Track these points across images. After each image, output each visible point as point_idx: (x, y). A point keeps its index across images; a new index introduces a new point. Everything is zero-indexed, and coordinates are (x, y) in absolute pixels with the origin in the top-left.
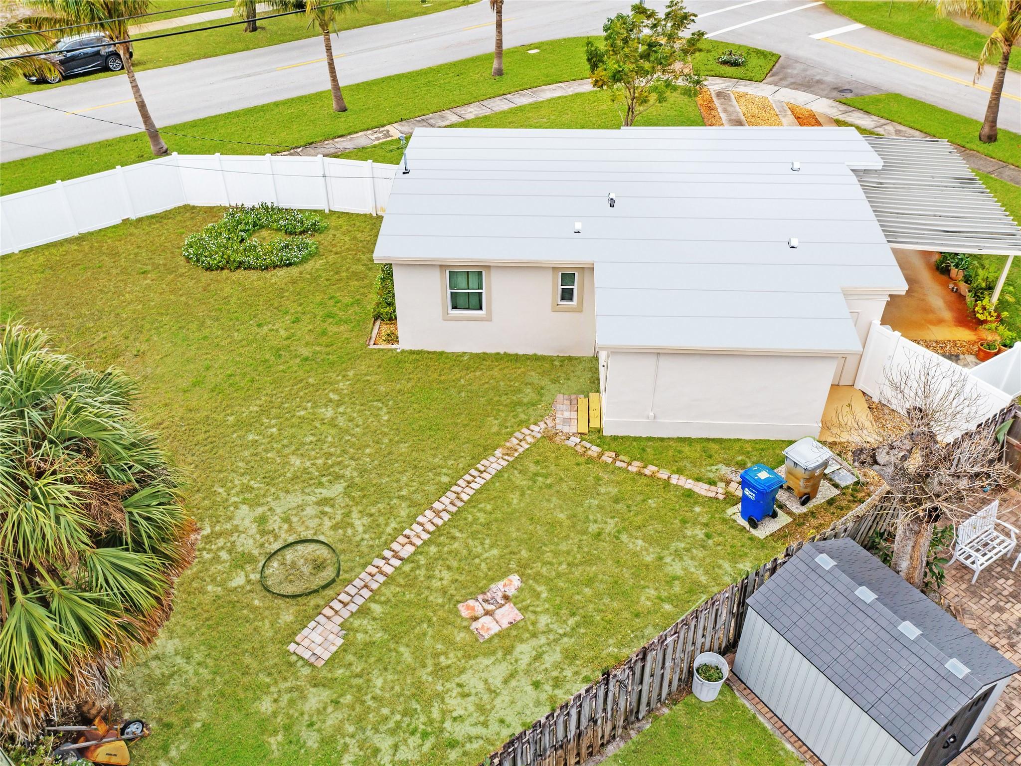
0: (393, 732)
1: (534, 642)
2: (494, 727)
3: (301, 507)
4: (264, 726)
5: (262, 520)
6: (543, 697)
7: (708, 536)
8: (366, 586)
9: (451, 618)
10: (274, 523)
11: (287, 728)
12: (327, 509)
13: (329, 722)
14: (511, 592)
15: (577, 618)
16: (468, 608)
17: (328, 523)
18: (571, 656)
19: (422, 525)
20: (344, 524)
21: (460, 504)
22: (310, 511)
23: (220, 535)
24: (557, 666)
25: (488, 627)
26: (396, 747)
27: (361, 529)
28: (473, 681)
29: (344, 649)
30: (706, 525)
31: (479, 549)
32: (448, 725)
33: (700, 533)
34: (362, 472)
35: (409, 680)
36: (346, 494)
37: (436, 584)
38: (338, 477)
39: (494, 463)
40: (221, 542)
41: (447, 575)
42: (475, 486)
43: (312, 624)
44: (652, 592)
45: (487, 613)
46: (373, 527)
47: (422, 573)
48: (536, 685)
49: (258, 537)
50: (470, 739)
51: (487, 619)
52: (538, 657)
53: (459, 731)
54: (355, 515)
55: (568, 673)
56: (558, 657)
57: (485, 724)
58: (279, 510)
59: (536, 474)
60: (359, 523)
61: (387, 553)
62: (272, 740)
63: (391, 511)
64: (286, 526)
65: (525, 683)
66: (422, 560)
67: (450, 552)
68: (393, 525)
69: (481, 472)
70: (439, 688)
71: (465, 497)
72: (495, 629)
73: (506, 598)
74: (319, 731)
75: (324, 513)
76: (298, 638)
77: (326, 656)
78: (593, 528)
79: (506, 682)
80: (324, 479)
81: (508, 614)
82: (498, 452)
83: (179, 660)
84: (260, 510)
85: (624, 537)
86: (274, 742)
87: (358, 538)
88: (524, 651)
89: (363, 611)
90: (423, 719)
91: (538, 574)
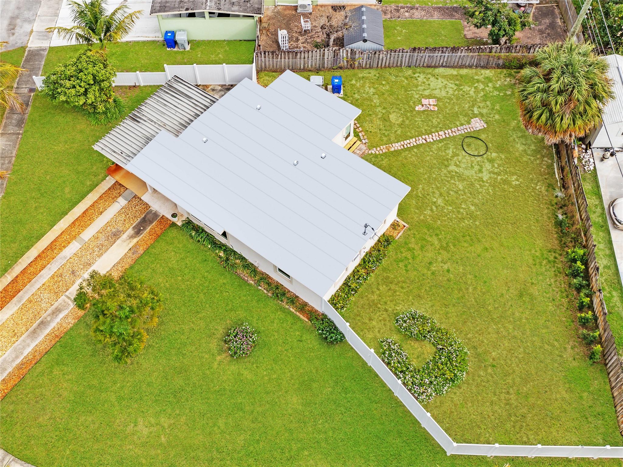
0: (469, 94)
1: (423, 93)
2: (445, 83)
3: (466, 168)
4: (499, 112)
5: (480, 171)
6: (429, 82)
7: (354, 94)
8: (458, 130)
9: (440, 110)
10: (477, 168)
11: (493, 109)
12: (458, 163)
13: (483, 104)
14: (420, 106)
15: (408, 92)
16: (434, 109)
17: (460, 158)
18: (417, 86)
19: (433, 139)
20: (455, 155)
21: (417, 138)
22: (463, 166)
23: (496, 173)
24: (421, 86)
25: (432, 101)
26: (470, 91)
27: (451, 150)
28: (443, 94)
29: (472, 118)
30: (352, 97)
31: (420, 123)
32: (455, 88)
33: (356, 96)
34: (440, 169)
35: (459, 102)
36: (449, 165)
37: (439, 120)
38: (449, 172)
39: (397, 146)
40: (496, 170)
41: (434, 121)
42: (408, 141)
43: (478, 129)
44: (384, 88)
45: (430, 105)
46: (447, 148)
47: (440, 126)
48: (429, 85)
49: (483, 166)
50: (452, 83)
51: (431, 103)
52: (424, 90)
53: (453, 86)
54: (450, 155)
55: (420, 83)
56: (420, 88)
57: (446, 84)
58: (474, 172)
59: (386, 136)
60: (450, 152)
61: (448, 136)
62: (498, 108)
63: (439, 149)
64: (473, 165)
65: (432, 86)
66: (438, 129)
67: (429, 127)
68: (440, 145)
69: (403, 145)
70: (453, 96)
71: (414, 139)
72: (431, 100)
73: (423, 106)
74: (486, 104)
75: (459, 162)
76: (483, 128)
77: (477, 118)
78: (384, 111)
79: (436, 89)
80: (454, 174)
81: (425, 101)
82: (393, 149)
83: (517, 140)
84: (480, 175)
85: (378, 104)
86: (497, 107)
87: (453, 147)
88: (427, 93)
89: (462, 125)
90: (460, 93)
91: (409, 107)
